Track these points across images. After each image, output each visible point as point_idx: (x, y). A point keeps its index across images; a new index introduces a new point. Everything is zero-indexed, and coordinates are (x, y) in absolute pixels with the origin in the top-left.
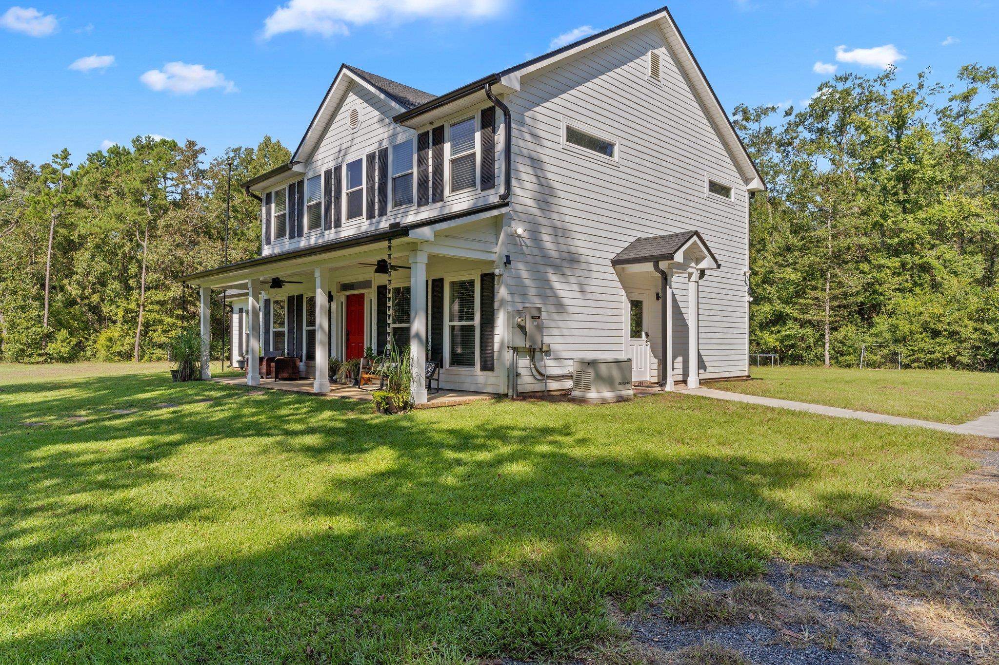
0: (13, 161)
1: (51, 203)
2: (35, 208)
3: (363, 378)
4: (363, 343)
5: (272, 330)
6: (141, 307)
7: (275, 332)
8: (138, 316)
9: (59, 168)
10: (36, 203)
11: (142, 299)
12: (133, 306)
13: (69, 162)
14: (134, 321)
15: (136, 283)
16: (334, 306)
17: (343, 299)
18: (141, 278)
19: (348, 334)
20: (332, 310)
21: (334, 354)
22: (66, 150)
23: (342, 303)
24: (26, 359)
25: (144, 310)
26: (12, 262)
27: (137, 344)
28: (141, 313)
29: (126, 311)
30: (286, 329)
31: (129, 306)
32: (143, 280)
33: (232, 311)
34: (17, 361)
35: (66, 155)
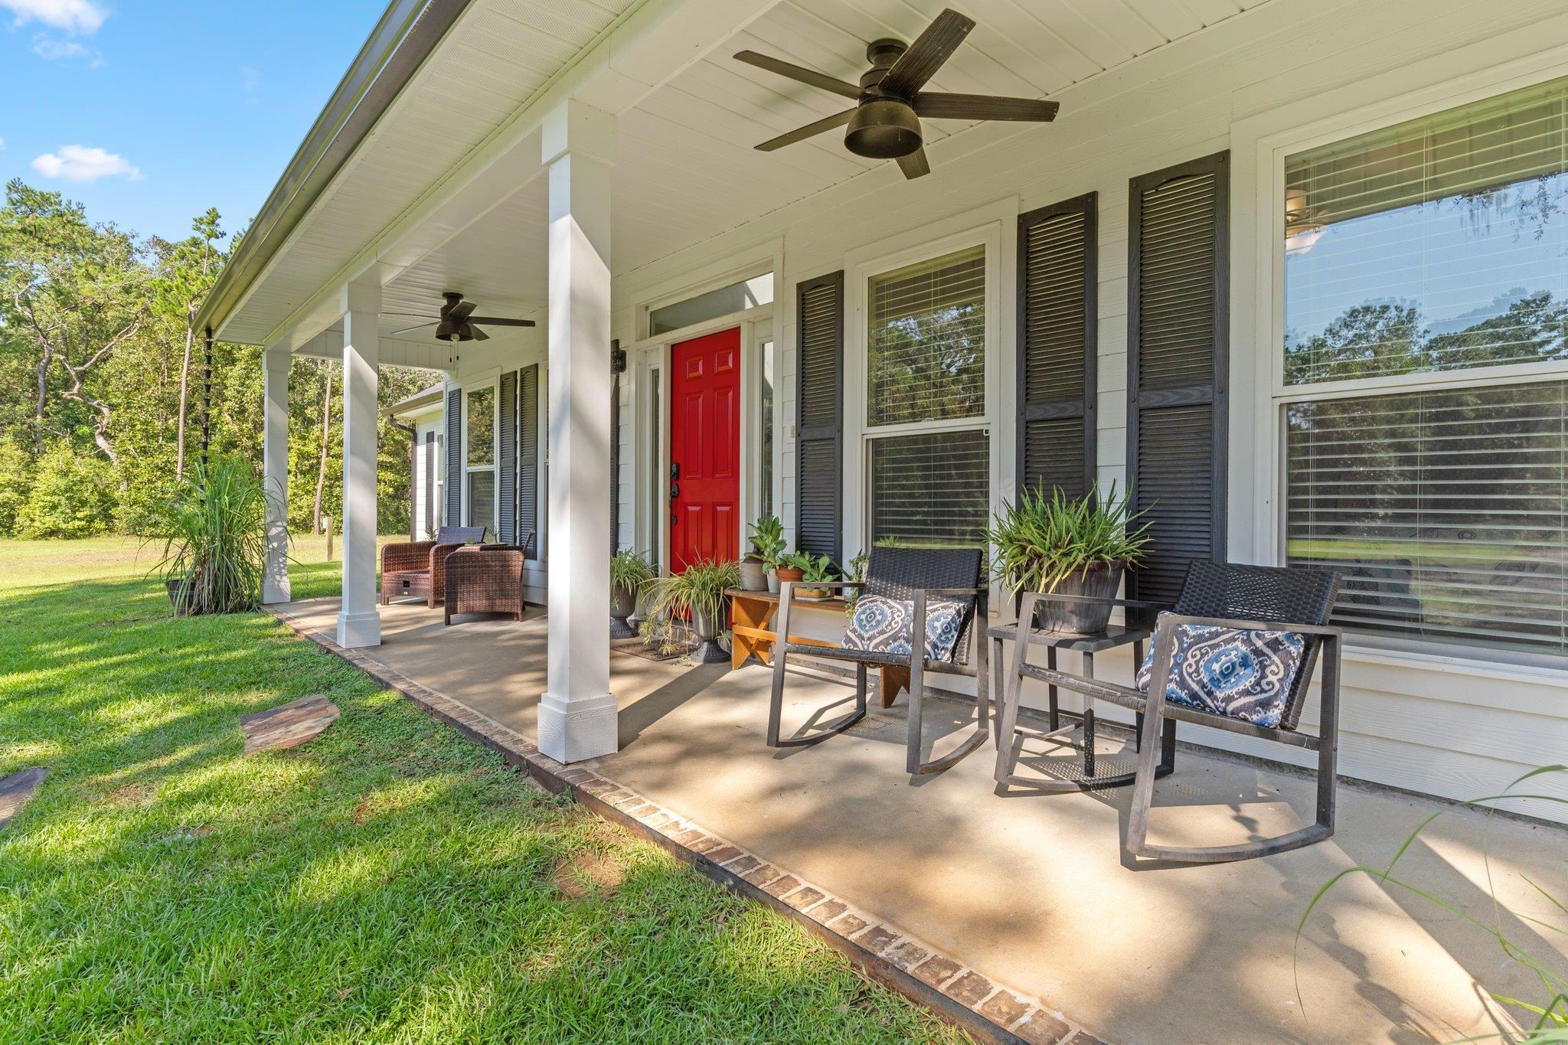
0: (157, 241)
1: (189, 291)
2: (164, 298)
3: (743, 639)
4: (734, 504)
5: (466, 469)
6: (324, 450)
7: (472, 476)
8: (319, 463)
9: (202, 237)
10: (166, 290)
11: (326, 437)
12: (311, 448)
13: (220, 230)
14: (314, 469)
15: (316, 413)
16: (628, 383)
17: (661, 362)
18: (324, 405)
19: (675, 477)
20: (622, 400)
21: (627, 542)
22: (214, 210)
23: (655, 374)
24: (148, 531)
25: (328, 455)
26: (128, 380)
27: (317, 506)
28: (324, 460)
29: (303, 456)
30: (496, 467)
31: (306, 449)
32: (327, 408)
33: (415, 439)
34: (135, 533)
35: (213, 217)
